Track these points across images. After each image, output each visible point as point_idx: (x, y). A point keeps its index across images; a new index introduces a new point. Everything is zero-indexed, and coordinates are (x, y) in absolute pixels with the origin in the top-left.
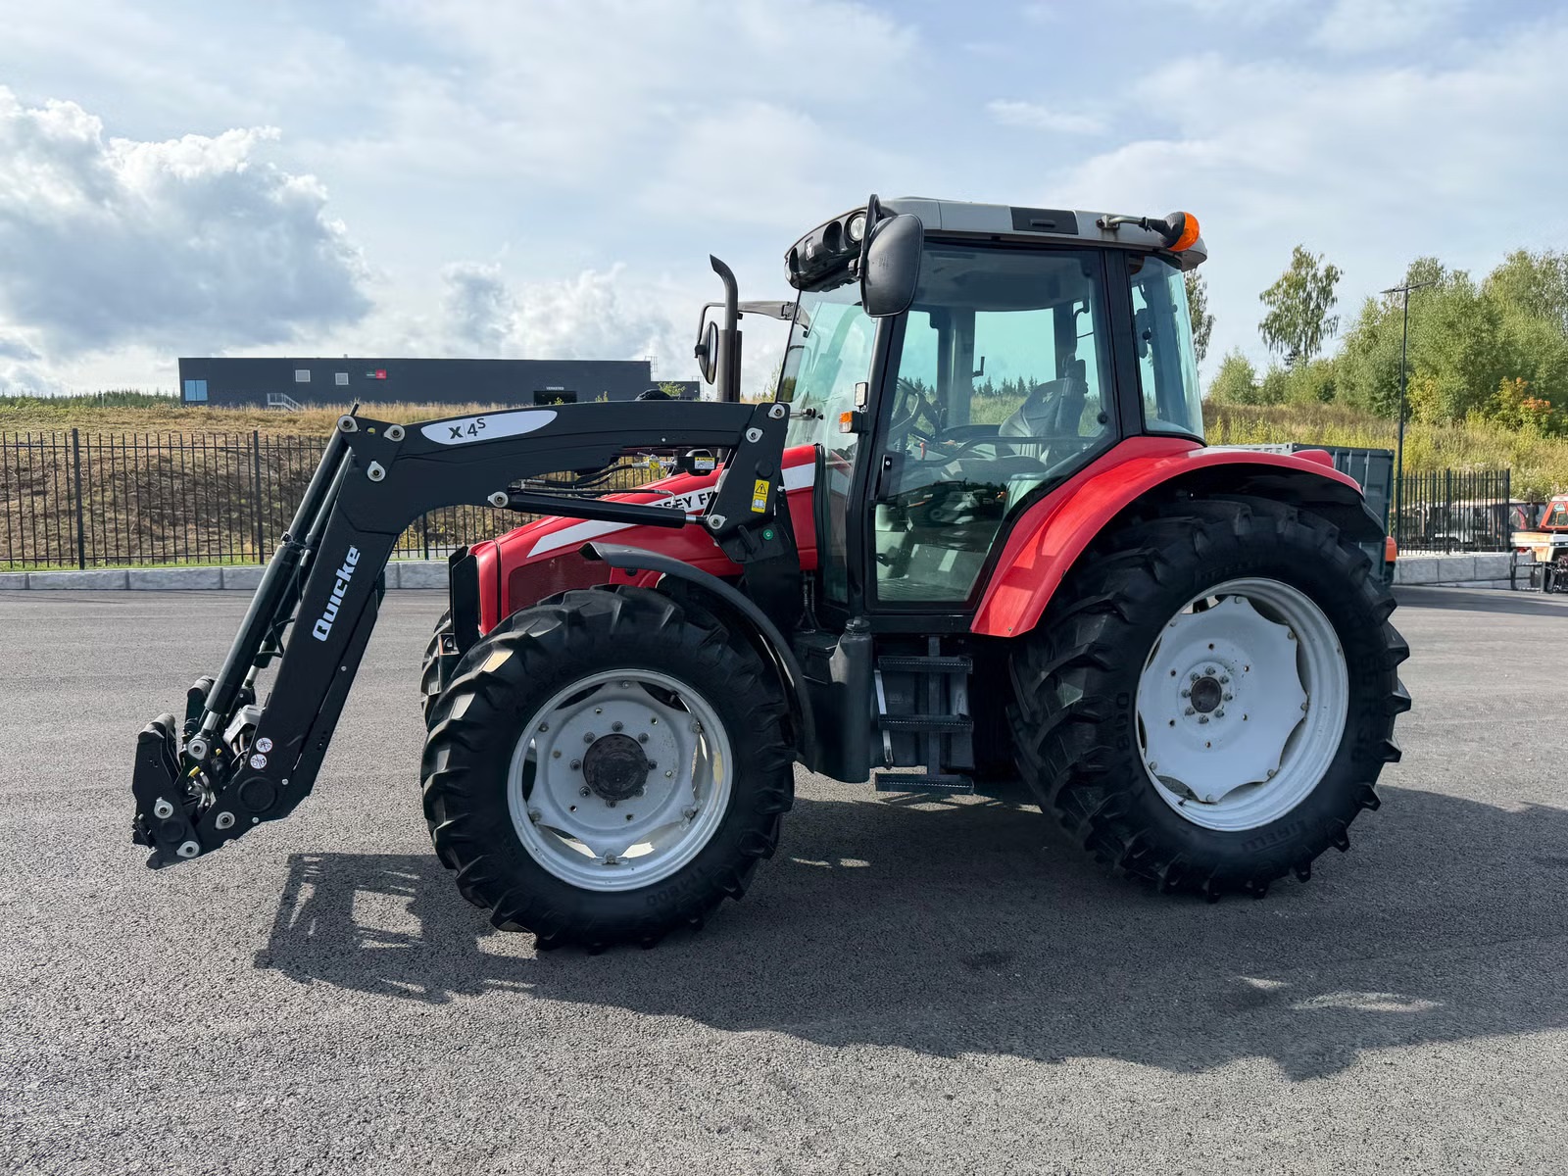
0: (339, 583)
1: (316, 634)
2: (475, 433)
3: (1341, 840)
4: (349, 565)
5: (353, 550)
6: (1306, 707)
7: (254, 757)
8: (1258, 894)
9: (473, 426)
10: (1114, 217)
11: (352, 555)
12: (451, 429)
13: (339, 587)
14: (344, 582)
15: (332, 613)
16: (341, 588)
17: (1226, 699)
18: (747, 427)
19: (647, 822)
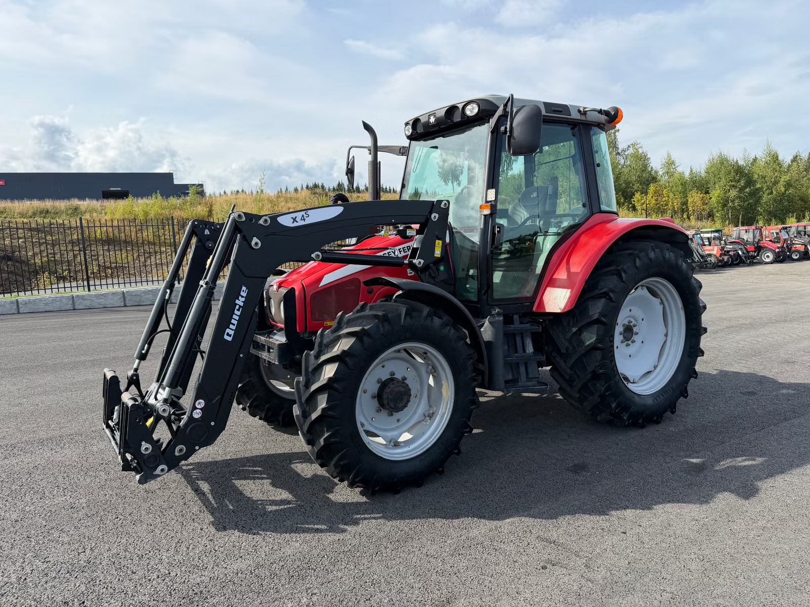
0: (237, 307)
1: (226, 337)
2: (304, 220)
3: (684, 393)
4: (242, 297)
5: (244, 288)
6: (666, 335)
7: (195, 411)
8: (658, 422)
9: (303, 216)
10: (586, 108)
11: (243, 291)
12: (292, 218)
13: (237, 310)
14: (240, 307)
15: (234, 325)
16: (238, 310)
17: (635, 334)
18: (431, 213)
19: (407, 422)
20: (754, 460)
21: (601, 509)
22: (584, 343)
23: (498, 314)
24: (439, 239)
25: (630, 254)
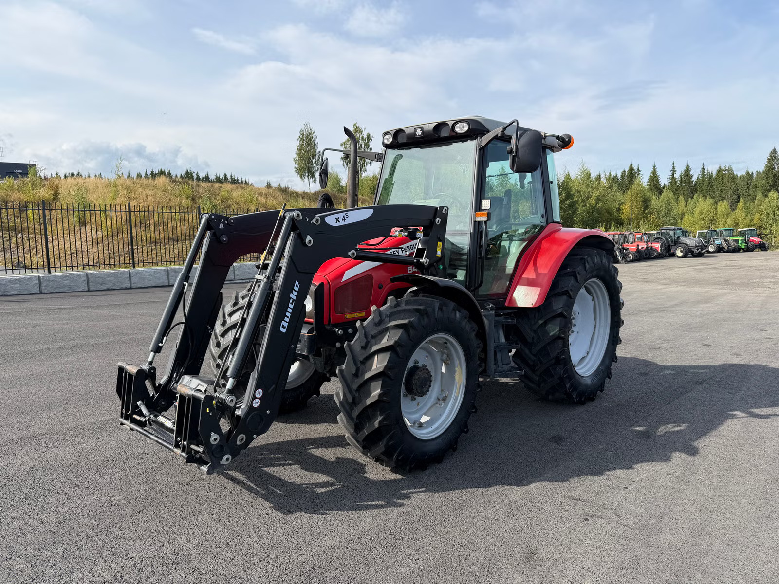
0: (291, 300)
1: (282, 329)
2: (345, 220)
3: (609, 375)
4: (295, 291)
5: (297, 283)
6: (595, 327)
7: (254, 401)
8: (593, 399)
9: (344, 216)
10: (546, 134)
11: (296, 285)
12: (336, 218)
13: (291, 303)
14: (293, 300)
15: (288, 317)
16: (292, 303)
17: (574, 326)
18: (435, 218)
19: (425, 405)
20: (681, 426)
21: (598, 471)
22: (549, 334)
23: (492, 308)
24: (440, 241)
25: (582, 259)
